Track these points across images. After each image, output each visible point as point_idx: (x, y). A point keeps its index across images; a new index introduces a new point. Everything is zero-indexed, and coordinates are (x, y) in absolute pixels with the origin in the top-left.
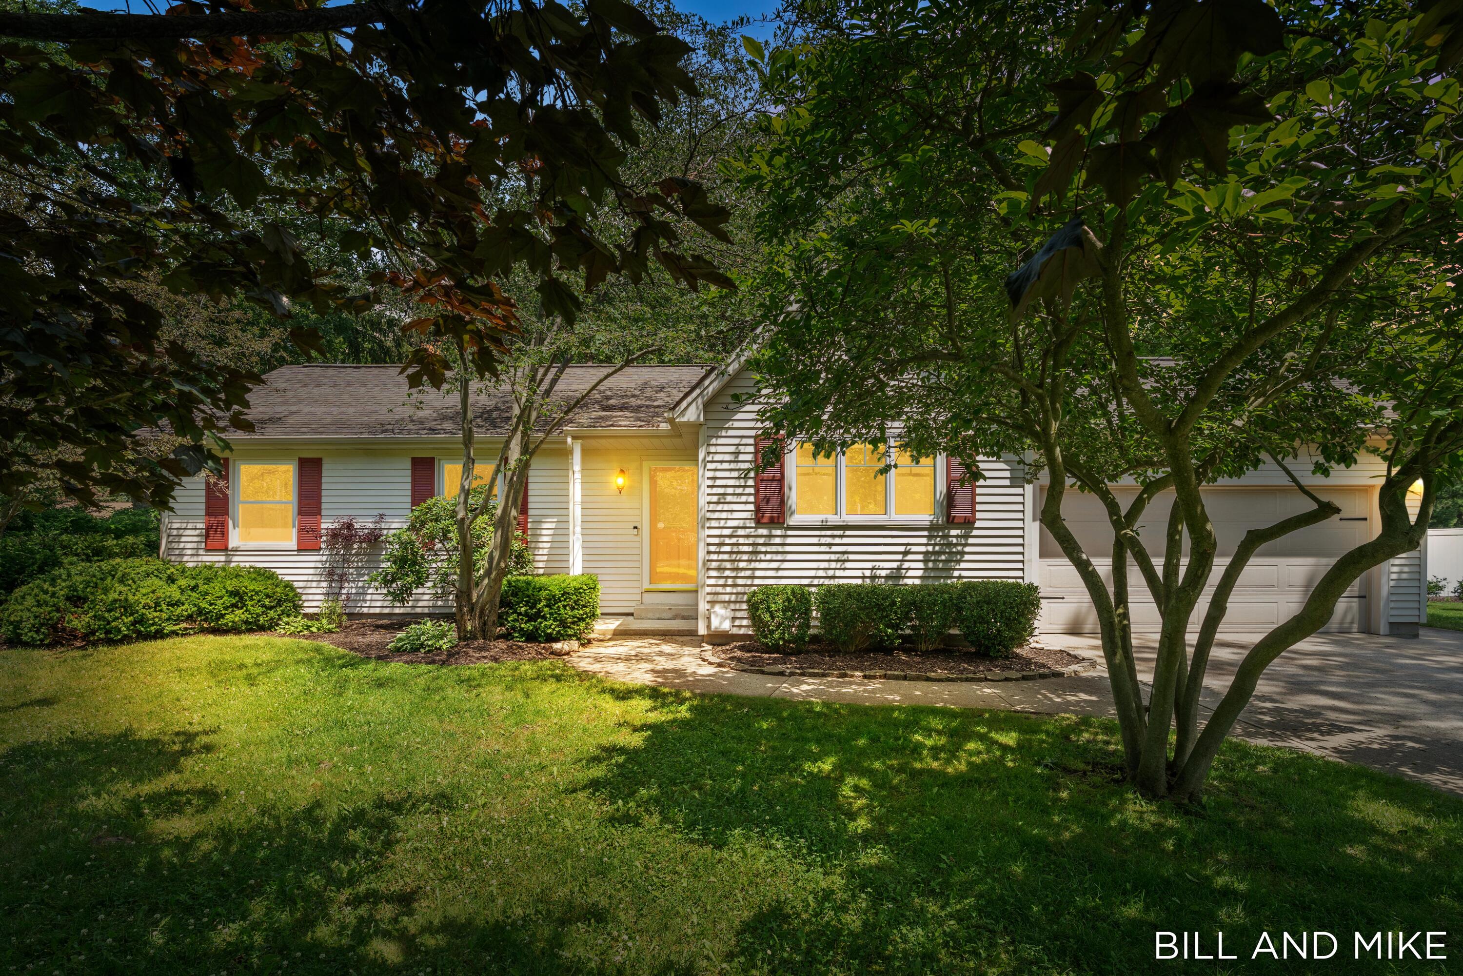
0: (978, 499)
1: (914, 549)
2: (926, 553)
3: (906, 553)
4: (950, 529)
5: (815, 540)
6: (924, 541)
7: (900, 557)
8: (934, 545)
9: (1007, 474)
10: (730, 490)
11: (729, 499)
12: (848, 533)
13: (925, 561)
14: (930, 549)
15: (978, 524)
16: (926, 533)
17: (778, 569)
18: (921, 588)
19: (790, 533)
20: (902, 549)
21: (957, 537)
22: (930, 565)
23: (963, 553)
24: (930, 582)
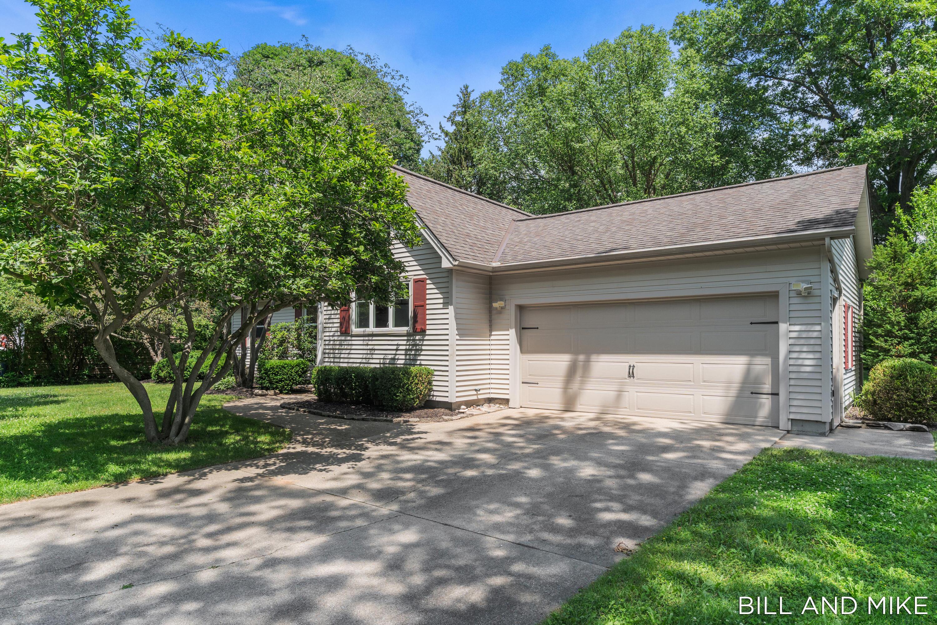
0: (428, 317)
1: (401, 347)
2: (406, 350)
3: (397, 350)
4: (416, 335)
5: (361, 343)
7: (394, 352)
8: (409, 345)
12: (374, 338)
13: (406, 355)
14: (408, 347)
15: (428, 332)
16: (406, 338)
17: (349, 354)
19: (353, 338)
20: (395, 347)
21: (419, 340)
22: (408, 357)
23: (422, 350)
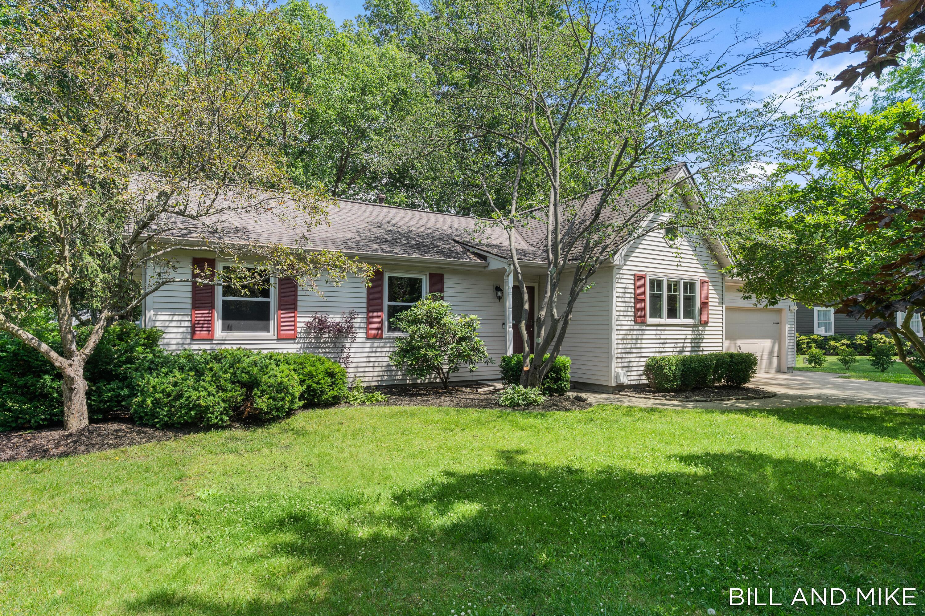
0: (710, 312)
1: (688, 337)
2: (691, 339)
3: (685, 339)
4: (700, 327)
6: (690, 332)
7: (683, 341)
8: (694, 335)
9: (717, 300)
10: (622, 314)
11: (621, 318)
13: (691, 343)
15: (709, 324)
16: (692, 329)
18: (691, 357)
19: (646, 328)
20: (683, 337)
21: (702, 330)
22: (693, 345)
23: (704, 339)
24: (693, 354)
